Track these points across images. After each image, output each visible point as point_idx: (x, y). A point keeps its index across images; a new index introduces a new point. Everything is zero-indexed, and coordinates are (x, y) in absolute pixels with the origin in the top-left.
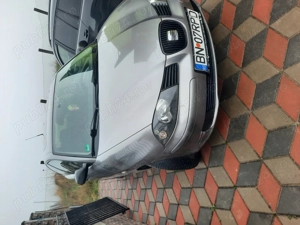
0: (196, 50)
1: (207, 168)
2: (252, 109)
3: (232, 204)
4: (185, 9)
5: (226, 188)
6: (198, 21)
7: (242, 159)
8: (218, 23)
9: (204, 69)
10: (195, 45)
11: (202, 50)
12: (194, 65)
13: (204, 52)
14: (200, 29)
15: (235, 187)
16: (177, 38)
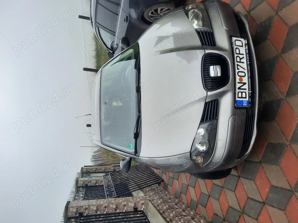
0: (238, 85)
1: (239, 177)
2: (291, 141)
3: (259, 216)
4: (230, 38)
5: (255, 200)
6: (243, 50)
7: (274, 183)
8: (266, 39)
9: (245, 104)
10: (238, 80)
11: (245, 84)
12: (235, 101)
13: (246, 86)
14: (244, 60)
15: (264, 203)
16: (219, 75)
